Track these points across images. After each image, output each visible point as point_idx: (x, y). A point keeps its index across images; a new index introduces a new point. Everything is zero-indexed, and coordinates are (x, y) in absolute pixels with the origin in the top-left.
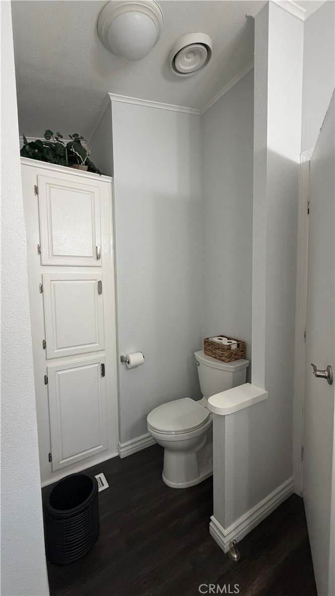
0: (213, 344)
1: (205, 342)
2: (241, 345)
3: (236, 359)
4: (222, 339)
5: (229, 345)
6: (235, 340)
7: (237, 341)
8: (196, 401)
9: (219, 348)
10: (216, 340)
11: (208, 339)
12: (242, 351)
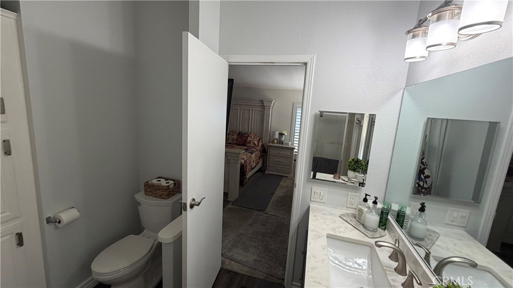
0: (153, 187)
1: (145, 186)
2: (176, 185)
3: (173, 195)
4: (160, 181)
5: (168, 186)
6: (171, 180)
7: (173, 180)
8: (138, 235)
9: (159, 190)
10: (155, 181)
11: (148, 182)
12: (178, 188)
